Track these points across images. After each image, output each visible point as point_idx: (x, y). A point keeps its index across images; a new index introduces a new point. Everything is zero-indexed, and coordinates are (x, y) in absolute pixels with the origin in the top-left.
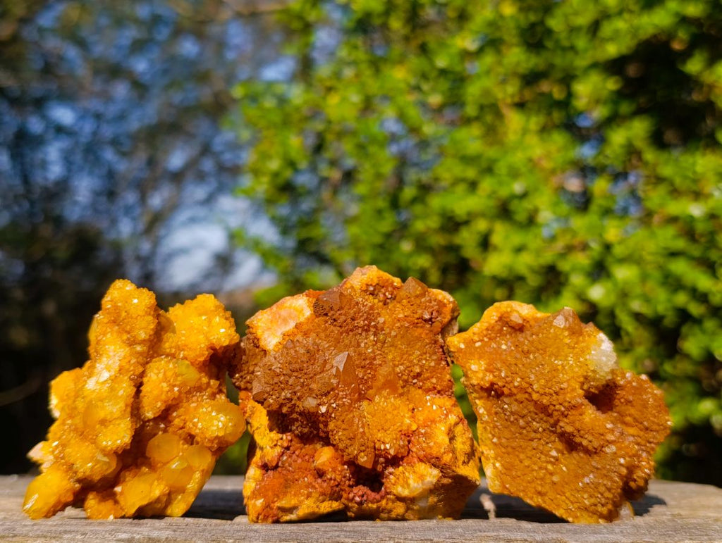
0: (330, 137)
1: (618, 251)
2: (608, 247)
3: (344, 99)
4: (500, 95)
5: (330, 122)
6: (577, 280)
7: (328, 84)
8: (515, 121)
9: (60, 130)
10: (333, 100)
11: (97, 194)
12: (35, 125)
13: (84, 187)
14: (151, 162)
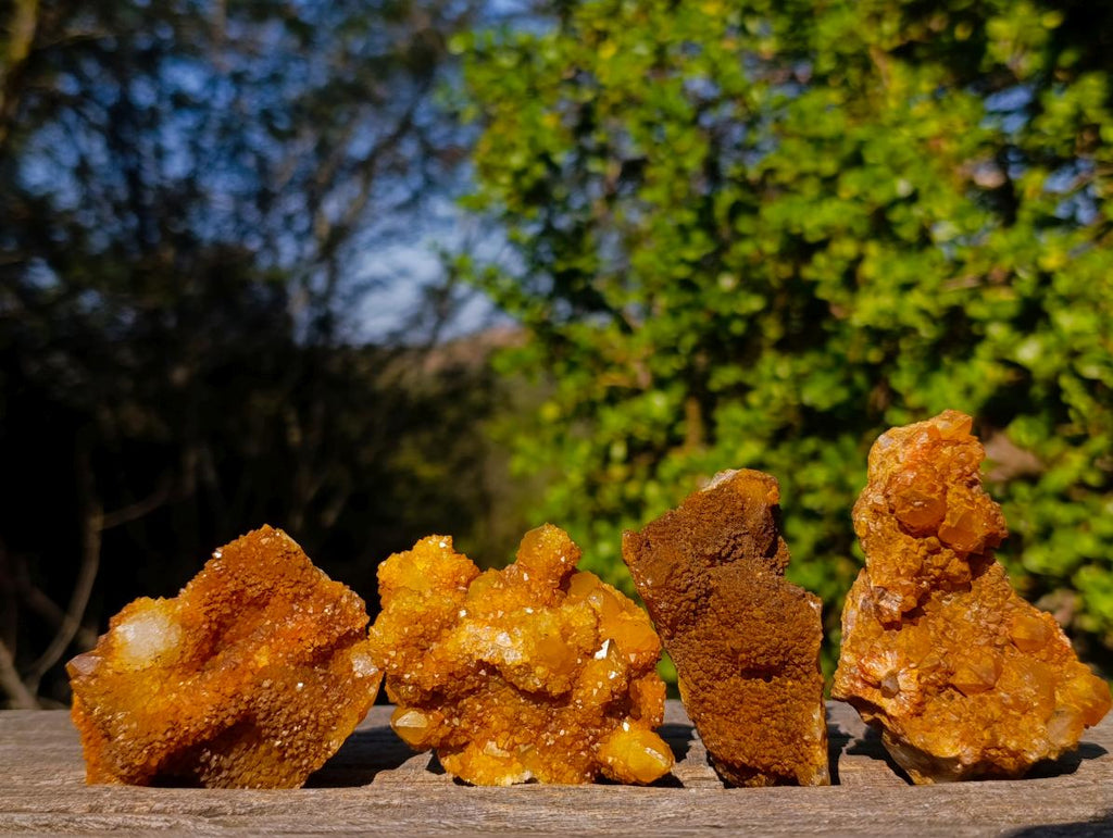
0: (602, 109)
1: (1063, 284)
2: (1045, 279)
3: (622, 49)
4: (871, 37)
5: (601, 87)
6: (998, 332)
7: (600, 25)
8: (895, 76)
9: (181, 101)
10: (608, 52)
11: (239, 198)
12: (143, 94)
13: (222, 188)
14: (323, 149)
